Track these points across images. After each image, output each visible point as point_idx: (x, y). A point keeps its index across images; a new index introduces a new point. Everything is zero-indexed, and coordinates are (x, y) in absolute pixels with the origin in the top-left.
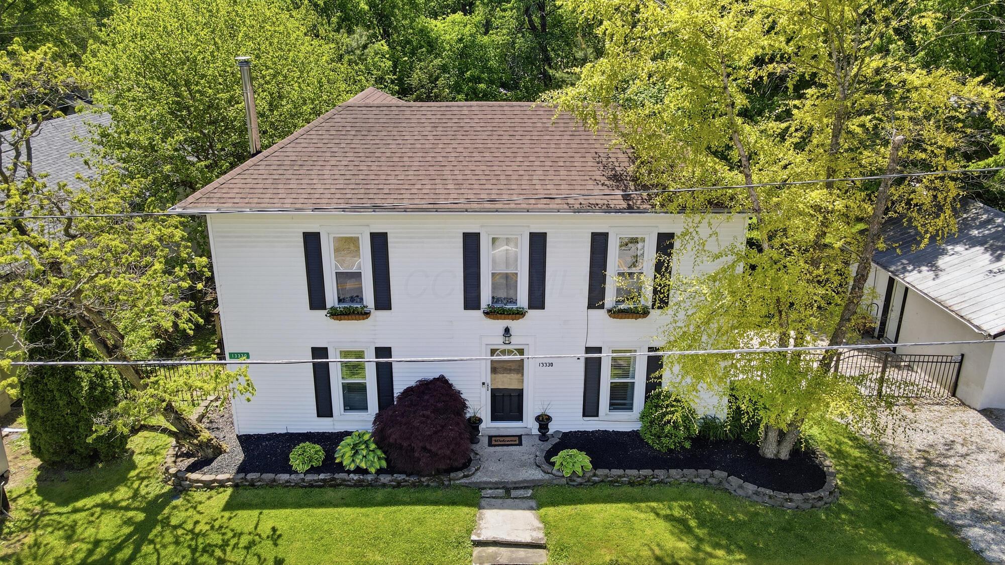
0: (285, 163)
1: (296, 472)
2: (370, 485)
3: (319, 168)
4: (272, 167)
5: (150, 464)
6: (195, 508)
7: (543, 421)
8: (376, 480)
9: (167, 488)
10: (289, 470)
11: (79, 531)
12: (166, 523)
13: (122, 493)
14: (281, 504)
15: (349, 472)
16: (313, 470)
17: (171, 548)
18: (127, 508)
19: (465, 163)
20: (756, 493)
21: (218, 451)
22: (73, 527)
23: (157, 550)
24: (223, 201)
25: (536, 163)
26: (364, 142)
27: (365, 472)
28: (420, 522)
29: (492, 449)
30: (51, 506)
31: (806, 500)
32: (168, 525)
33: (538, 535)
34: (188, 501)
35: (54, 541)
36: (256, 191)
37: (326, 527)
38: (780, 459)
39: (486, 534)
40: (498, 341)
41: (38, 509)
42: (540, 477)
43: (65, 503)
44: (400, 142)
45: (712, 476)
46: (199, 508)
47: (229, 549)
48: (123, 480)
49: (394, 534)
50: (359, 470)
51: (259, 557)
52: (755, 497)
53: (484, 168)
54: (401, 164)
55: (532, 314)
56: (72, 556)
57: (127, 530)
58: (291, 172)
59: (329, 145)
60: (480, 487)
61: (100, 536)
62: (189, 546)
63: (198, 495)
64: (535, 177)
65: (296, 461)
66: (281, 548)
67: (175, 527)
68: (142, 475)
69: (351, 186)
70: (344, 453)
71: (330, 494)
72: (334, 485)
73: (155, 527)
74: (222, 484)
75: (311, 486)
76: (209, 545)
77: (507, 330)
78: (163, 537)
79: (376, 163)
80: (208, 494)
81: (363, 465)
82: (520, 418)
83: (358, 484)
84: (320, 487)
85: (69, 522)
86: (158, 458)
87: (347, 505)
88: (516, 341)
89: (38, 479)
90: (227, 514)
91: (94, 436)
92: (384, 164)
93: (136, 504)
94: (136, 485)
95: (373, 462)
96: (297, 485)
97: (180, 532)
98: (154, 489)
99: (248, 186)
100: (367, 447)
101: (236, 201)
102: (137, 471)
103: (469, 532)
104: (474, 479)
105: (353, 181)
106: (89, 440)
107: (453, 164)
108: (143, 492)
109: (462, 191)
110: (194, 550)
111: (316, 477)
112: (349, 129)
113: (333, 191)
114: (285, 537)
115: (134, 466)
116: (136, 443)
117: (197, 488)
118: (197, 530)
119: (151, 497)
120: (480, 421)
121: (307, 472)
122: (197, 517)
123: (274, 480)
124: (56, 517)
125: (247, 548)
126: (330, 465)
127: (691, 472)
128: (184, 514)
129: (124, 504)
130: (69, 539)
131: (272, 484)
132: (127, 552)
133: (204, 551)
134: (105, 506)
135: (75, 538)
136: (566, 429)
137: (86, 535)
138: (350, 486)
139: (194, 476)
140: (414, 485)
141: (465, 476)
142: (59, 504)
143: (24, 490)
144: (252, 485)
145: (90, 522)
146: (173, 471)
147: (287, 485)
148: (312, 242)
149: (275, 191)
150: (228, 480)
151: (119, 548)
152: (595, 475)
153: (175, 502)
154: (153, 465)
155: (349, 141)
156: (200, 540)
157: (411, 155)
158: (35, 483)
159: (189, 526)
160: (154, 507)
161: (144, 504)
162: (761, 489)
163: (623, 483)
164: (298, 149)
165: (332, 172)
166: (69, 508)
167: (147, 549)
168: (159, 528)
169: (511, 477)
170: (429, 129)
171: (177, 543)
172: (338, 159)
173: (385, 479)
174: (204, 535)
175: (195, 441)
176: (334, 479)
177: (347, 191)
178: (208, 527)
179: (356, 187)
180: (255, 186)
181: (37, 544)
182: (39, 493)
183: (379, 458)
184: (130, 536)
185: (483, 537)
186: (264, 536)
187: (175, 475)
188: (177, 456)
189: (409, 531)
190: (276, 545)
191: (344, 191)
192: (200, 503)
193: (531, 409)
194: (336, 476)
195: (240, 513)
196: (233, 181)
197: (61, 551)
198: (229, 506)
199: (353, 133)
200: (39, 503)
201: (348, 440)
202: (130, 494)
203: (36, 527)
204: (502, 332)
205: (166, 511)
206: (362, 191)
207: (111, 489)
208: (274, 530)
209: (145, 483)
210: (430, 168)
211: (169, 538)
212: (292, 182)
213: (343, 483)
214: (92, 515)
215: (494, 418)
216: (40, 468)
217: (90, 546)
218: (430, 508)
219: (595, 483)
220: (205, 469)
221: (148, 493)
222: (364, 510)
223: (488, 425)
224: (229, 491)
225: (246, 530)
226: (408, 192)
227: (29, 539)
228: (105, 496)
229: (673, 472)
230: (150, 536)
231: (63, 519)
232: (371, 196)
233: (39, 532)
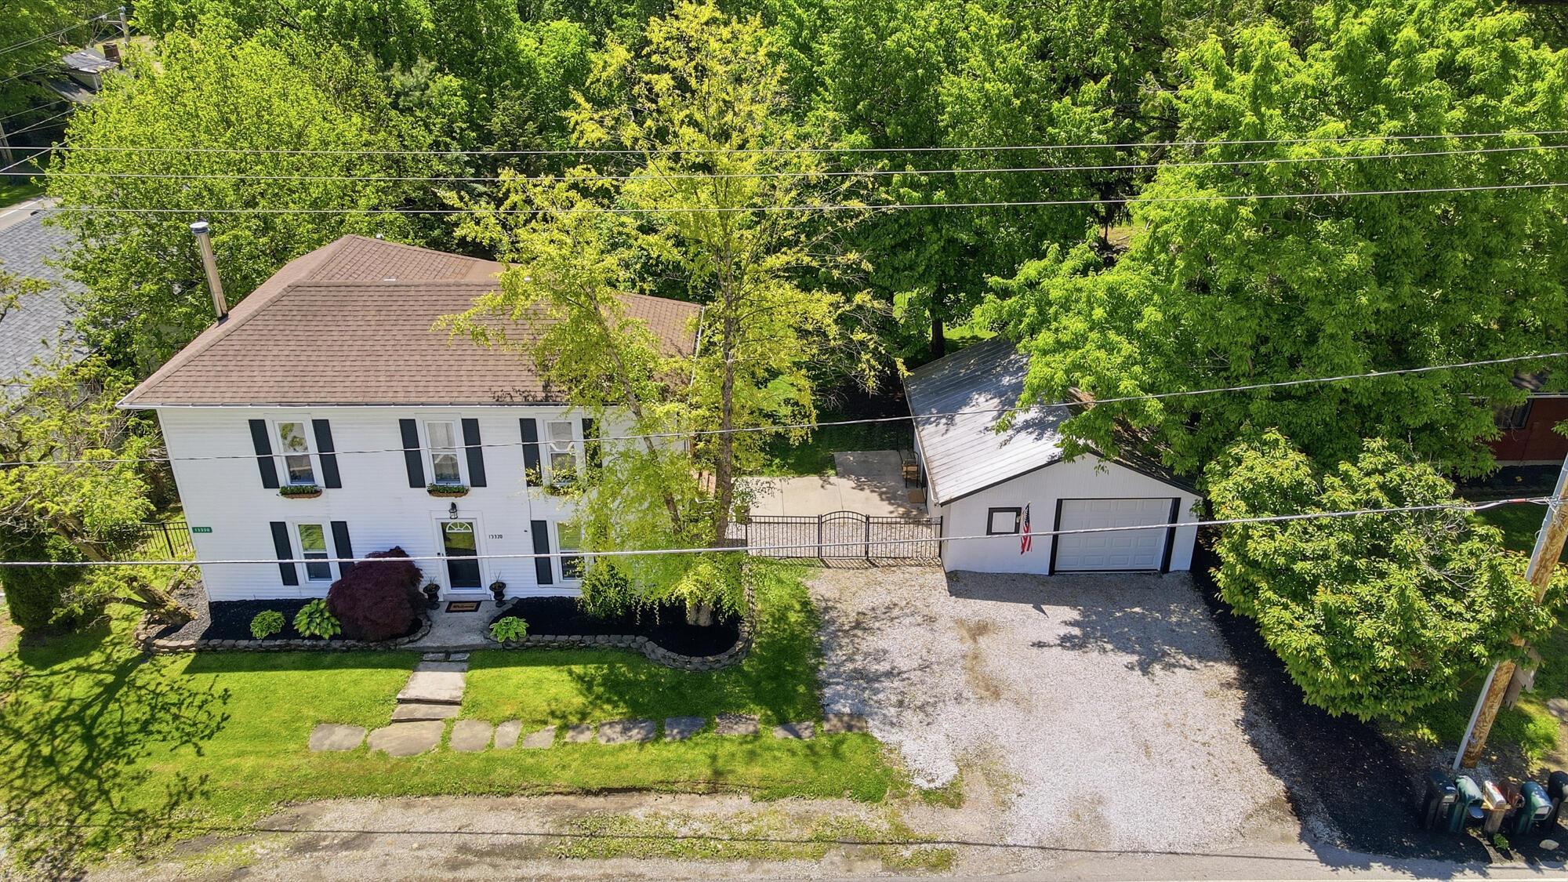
0: (230, 353)
1: (255, 639)
2: (323, 649)
3: (261, 358)
4: (217, 358)
5: (124, 630)
6: (159, 671)
7: (499, 588)
8: (328, 645)
9: (137, 653)
10: (249, 636)
11: (55, 691)
12: (132, 684)
13: (96, 658)
14: (238, 668)
15: (304, 638)
16: (271, 637)
17: (134, 706)
18: (99, 671)
19: (401, 353)
20: (664, 657)
21: (187, 618)
22: (50, 688)
23: (121, 708)
24: (166, 395)
25: (468, 352)
26: (307, 328)
27: (320, 638)
28: (356, 683)
29: (449, 614)
30: (31, 670)
31: (703, 663)
32: (134, 686)
33: (457, 694)
34: (154, 665)
35: (33, 700)
36: (199, 384)
37: (272, 688)
38: (699, 626)
39: (410, 693)
40: (446, 516)
41: (19, 671)
42: (479, 642)
43: (43, 667)
44: (343, 328)
45: (634, 641)
46: (163, 671)
47: (184, 707)
48: (97, 646)
49: (330, 693)
50: (313, 636)
51: (209, 714)
52: (662, 661)
53: (418, 358)
54: (340, 354)
55: (475, 491)
56: (48, 713)
57: (98, 690)
58: (233, 363)
59: (274, 333)
60: (423, 652)
61: (73, 696)
62: (149, 704)
63: (164, 660)
64: (463, 368)
65: (256, 628)
66: (229, 705)
67: (140, 688)
68: (116, 641)
69: (289, 379)
70: (301, 622)
71: (284, 658)
72: (287, 650)
73: (121, 687)
74: (186, 649)
75: (268, 650)
76: (167, 704)
77: (454, 506)
78: (128, 696)
79: (316, 353)
80: (171, 659)
81: (317, 632)
82: (478, 585)
83: (312, 649)
84: (276, 652)
85: (47, 683)
86: (132, 624)
87: (296, 669)
88: (463, 515)
89: (21, 644)
90: (186, 677)
91: (54, 618)
92: (324, 353)
93: (108, 668)
94: (108, 651)
95: (327, 629)
96: (255, 651)
97: (143, 692)
98: (124, 654)
99: (192, 379)
100: (322, 615)
101: (179, 395)
102: (112, 637)
103: (398, 691)
104: (420, 644)
105: (291, 373)
106: (51, 622)
107: (389, 353)
108: (115, 657)
109: (392, 384)
110: (153, 708)
111: (272, 643)
112: (295, 313)
113: (271, 384)
114: (234, 697)
115: (109, 632)
116: (112, 609)
117: (164, 653)
118: (158, 691)
119: (121, 661)
120: (437, 587)
121: (266, 638)
122: (161, 679)
123: (234, 646)
124: (35, 679)
125: (200, 707)
126: (289, 631)
127: (614, 638)
128: (148, 677)
129: (97, 667)
130: (46, 697)
131: (233, 649)
132: (95, 709)
133: (163, 708)
134: (80, 670)
135: (52, 697)
136: (523, 595)
137: (62, 694)
138: (304, 651)
139: (160, 642)
140: (362, 649)
141: (410, 642)
142: (37, 669)
143: (7, 655)
144: (214, 649)
145: (66, 684)
146: (142, 637)
147: (246, 650)
148: (258, 428)
149: (217, 384)
150: (192, 646)
151: (89, 706)
152: (528, 641)
153: (142, 666)
154: (127, 631)
155: (293, 328)
156: (160, 699)
157: (350, 343)
158: (17, 649)
159: (152, 687)
160: (123, 672)
161: (114, 668)
162: (670, 654)
163: (554, 648)
164: (243, 337)
165: (273, 363)
166: (47, 671)
167: (112, 706)
168: (125, 689)
169: (453, 642)
170: (373, 313)
171: (139, 701)
172: (280, 348)
173: (336, 644)
174: (164, 695)
175: (162, 611)
176: (288, 645)
177: (285, 384)
178: (168, 688)
179: (295, 379)
180: (199, 379)
181: (18, 702)
182: (20, 657)
183: (333, 625)
184: (101, 694)
185: (407, 696)
186: (216, 696)
187: (143, 641)
188: (149, 623)
189: (344, 691)
190: (225, 703)
191: (282, 384)
192: (165, 667)
193: (487, 578)
194: (291, 642)
195: (198, 676)
196: (178, 374)
197: (39, 708)
198: (191, 670)
199: (299, 318)
200: (21, 666)
201: (306, 609)
202: (103, 658)
203: (17, 688)
204: (450, 507)
205: (133, 674)
206: (299, 384)
207: (87, 653)
208: (226, 690)
209: (118, 648)
210: (367, 358)
211: (133, 697)
212: (233, 374)
213: (297, 648)
214: (68, 677)
215: (454, 584)
216: (21, 634)
217: (64, 704)
218: (368, 671)
219: (528, 648)
220: (173, 635)
221: (119, 658)
222: (310, 673)
223: (446, 591)
224: (193, 655)
225: (201, 691)
226: (342, 384)
227: (11, 698)
228: (80, 661)
229: (600, 638)
230: (117, 696)
231: (41, 680)
232: (307, 389)
233: (19, 692)
